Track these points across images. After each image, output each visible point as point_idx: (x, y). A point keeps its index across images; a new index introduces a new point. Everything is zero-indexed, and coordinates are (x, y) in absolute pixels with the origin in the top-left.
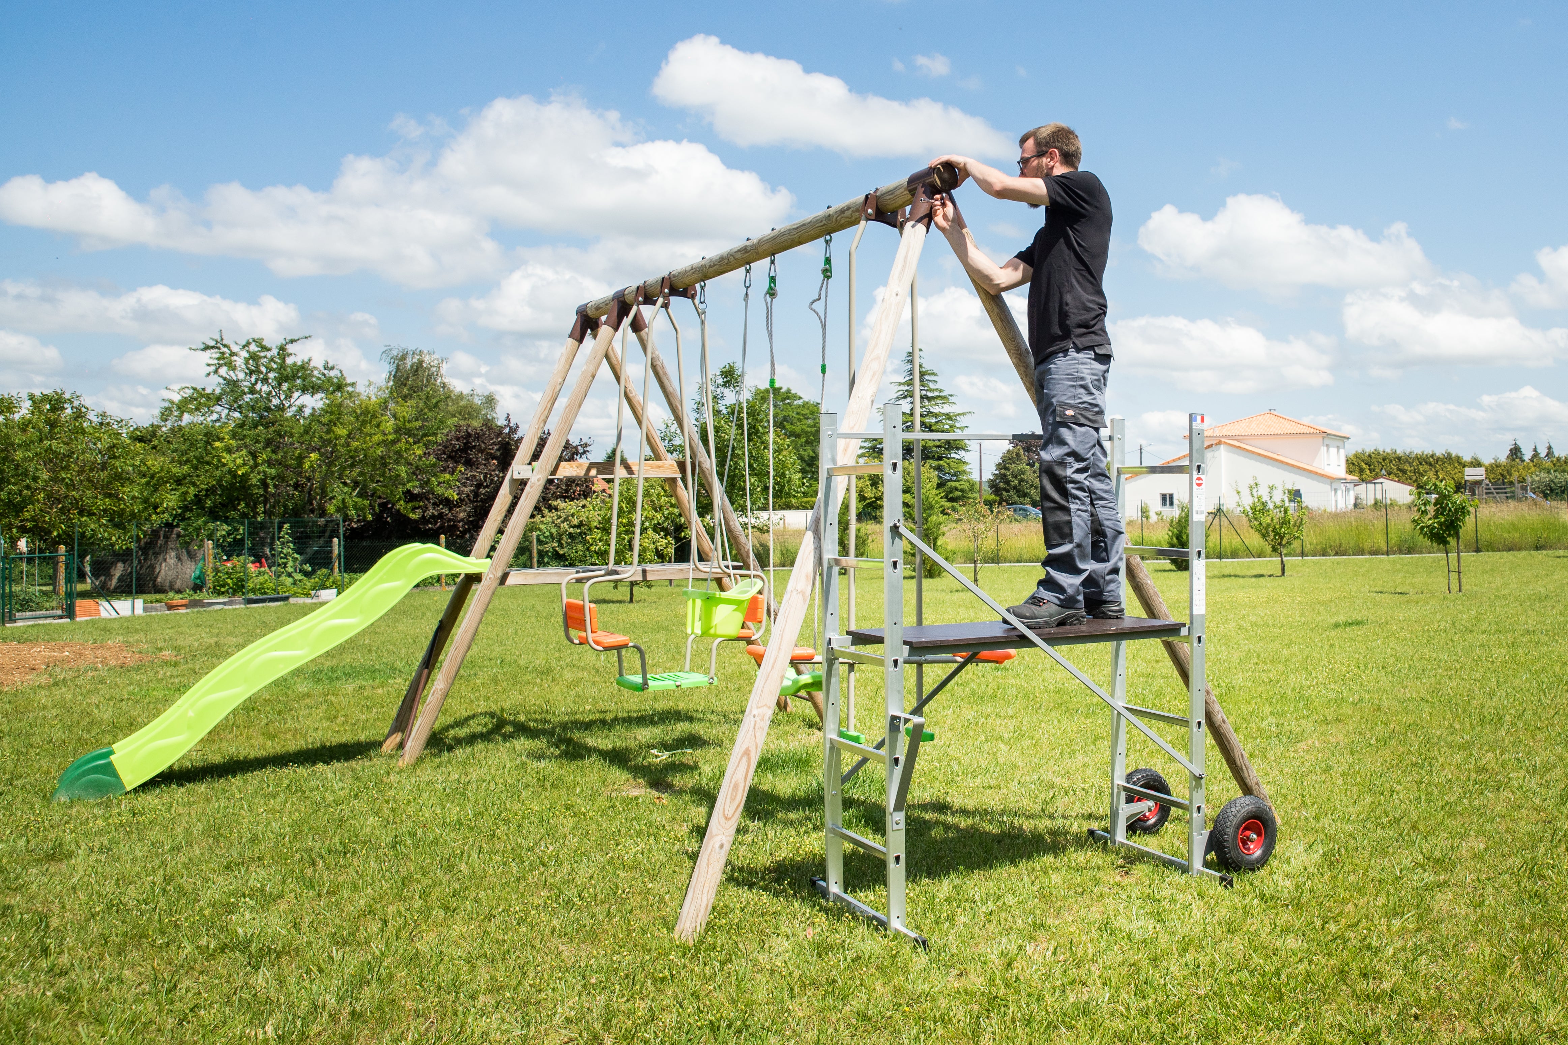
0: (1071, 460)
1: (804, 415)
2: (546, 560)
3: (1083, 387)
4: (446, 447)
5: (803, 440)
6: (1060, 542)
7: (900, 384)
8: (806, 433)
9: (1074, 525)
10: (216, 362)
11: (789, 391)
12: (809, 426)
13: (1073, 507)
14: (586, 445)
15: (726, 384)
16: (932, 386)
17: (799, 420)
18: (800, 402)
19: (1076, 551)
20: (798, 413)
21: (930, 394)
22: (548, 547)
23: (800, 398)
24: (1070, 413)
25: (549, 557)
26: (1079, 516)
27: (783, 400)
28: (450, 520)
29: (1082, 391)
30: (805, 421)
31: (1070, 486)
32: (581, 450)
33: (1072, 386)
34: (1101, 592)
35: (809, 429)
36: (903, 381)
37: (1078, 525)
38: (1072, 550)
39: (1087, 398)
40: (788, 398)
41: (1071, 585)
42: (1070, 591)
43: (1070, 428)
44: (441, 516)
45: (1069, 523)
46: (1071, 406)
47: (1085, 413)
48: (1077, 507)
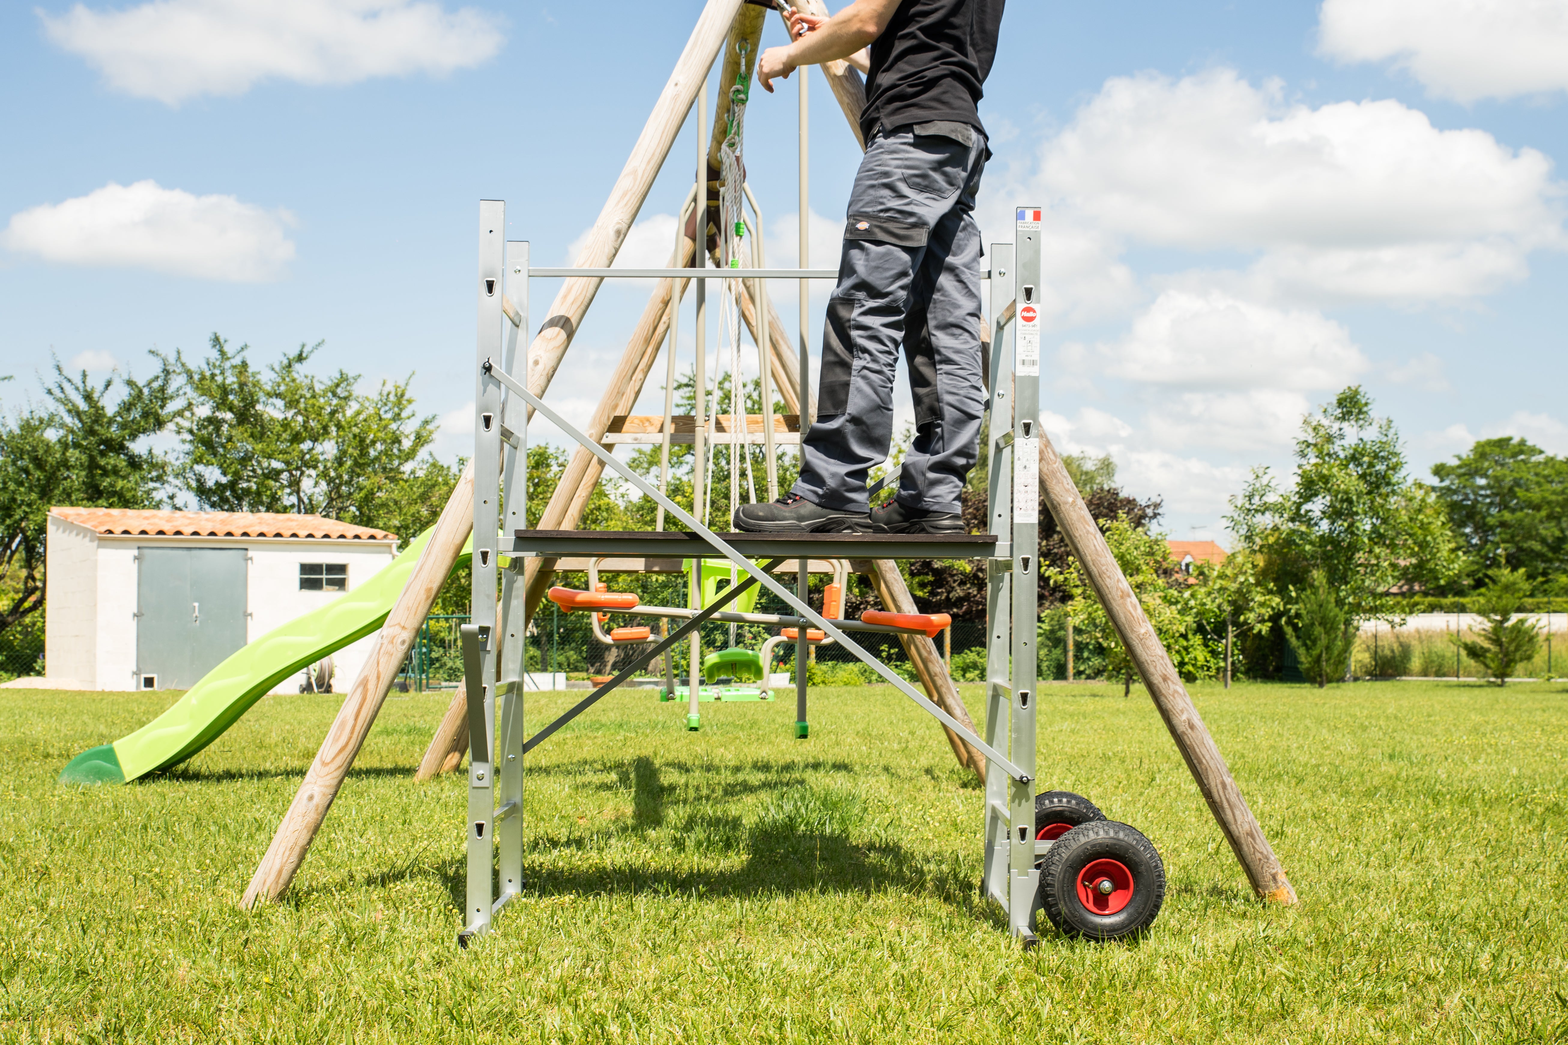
0: (861, 295)
1: (1546, 477)
2: (1086, 654)
3: (890, 187)
4: (977, 509)
5: (1543, 513)
6: (832, 412)
8: (1549, 503)
9: (852, 388)
10: (686, 402)
11: (1523, 442)
12: (1554, 493)
13: (857, 364)
14: (1157, 506)
15: (1343, 418)
17: (1538, 484)
18: (1541, 458)
19: (850, 427)
20: (1537, 474)
22: (1084, 638)
23: (1541, 452)
24: (863, 225)
25: (1090, 651)
26: (864, 378)
27: (1514, 455)
28: (978, 603)
29: (886, 192)
30: (1548, 486)
31: (854, 333)
32: (1149, 512)
33: (872, 186)
34: (919, 497)
35: (1554, 498)
37: (859, 390)
38: (842, 426)
39: (895, 203)
40: (1521, 452)
41: (834, 475)
42: (831, 483)
43: (862, 248)
44: (967, 597)
45: (847, 385)
46: (867, 217)
47: (891, 226)
48: (862, 363)
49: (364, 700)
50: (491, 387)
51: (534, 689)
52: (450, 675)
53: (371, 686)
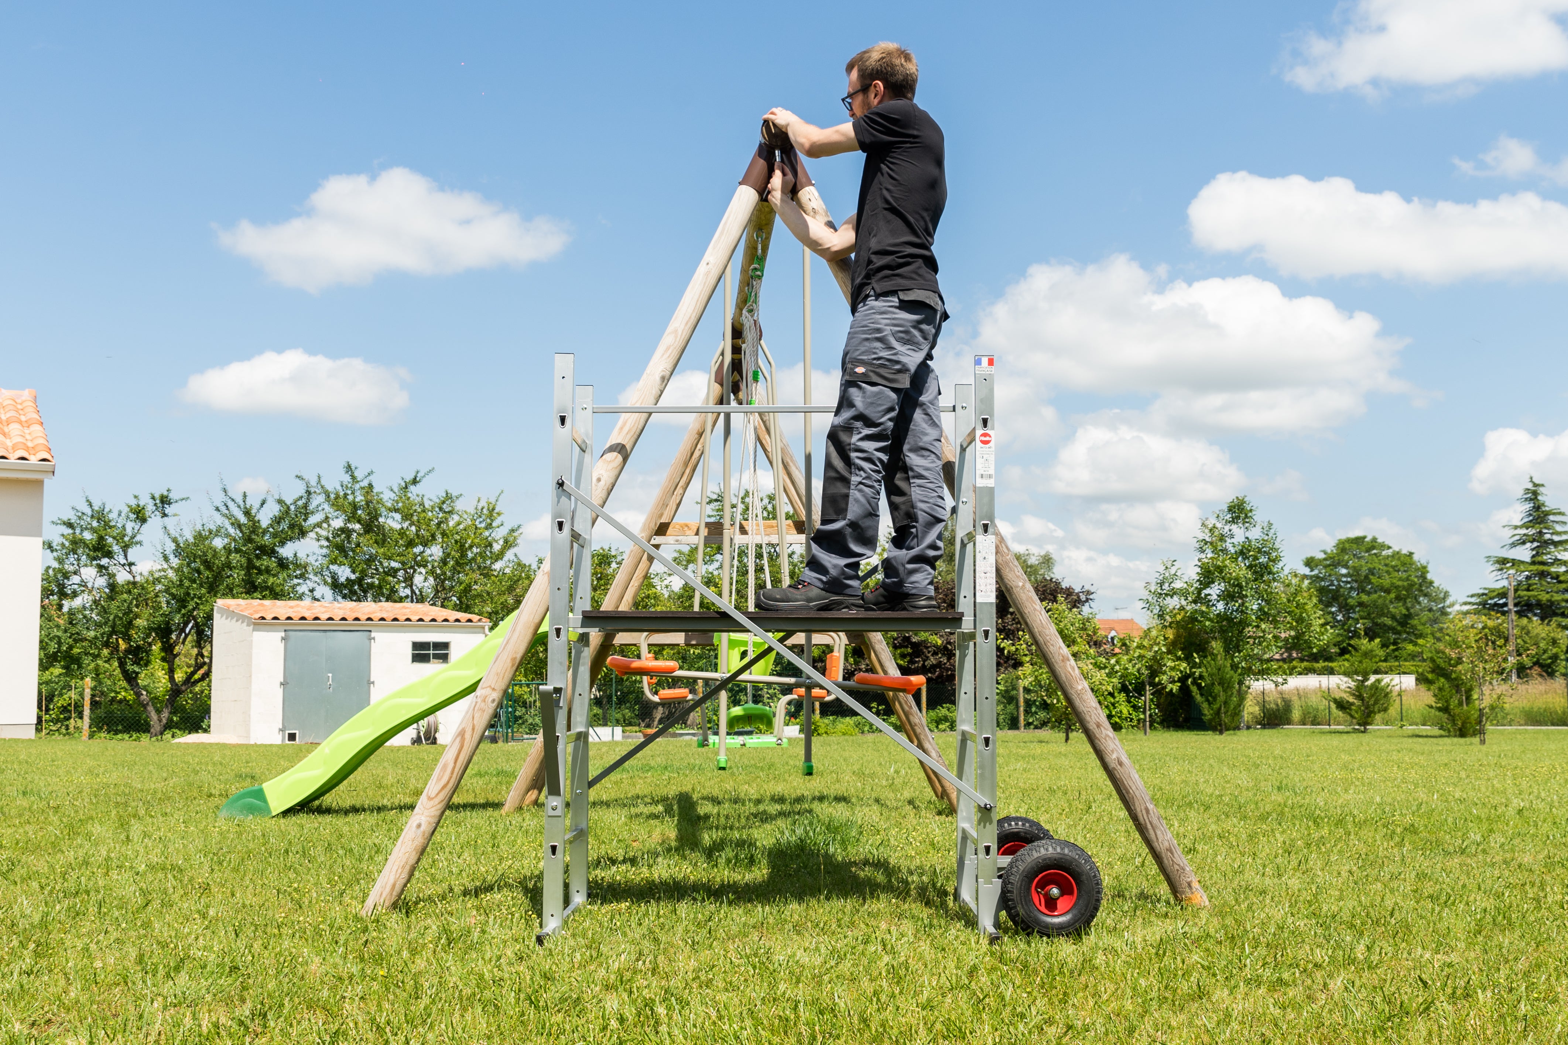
0: (857, 424)
1: (1393, 567)
2: (1033, 709)
3: (879, 339)
4: (946, 595)
5: (1393, 595)
6: (834, 517)
7: (1516, 527)
8: (1397, 587)
9: (851, 499)
10: (715, 513)
11: (1374, 540)
12: (1400, 579)
13: (855, 479)
14: (1089, 593)
15: (1234, 521)
16: (1559, 528)
17: (1388, 572)
18: (1390, 552)
19: (849, 530)
20: (1386, 565)
21: (1556, 538)
22: (1032, 696)
23: (1389, 548)
24: (860, 370)
25: (1037, 707)
26: (860, 491)
27: (1368, 550)
28: (948, 669)
30: (1396, 574)
31: (853, 455)
32: (1083, 598)
33: (865, 339)
35: (1400, 583)
36: (1519, 524)
37: (857, 501)
38: (842, 528)
39: (883, 352)
40: (1373, 548)
41: (835, 566)
43: (860, 388)
44: (939, 665)
45: (847, 496)
46: (862, 363)
47: (880, 370)
48: (859, 479)
49: (462, 747)
50: (564, 499)
51: (597, 739)
52: (530, 730)
53: (468, 736)
